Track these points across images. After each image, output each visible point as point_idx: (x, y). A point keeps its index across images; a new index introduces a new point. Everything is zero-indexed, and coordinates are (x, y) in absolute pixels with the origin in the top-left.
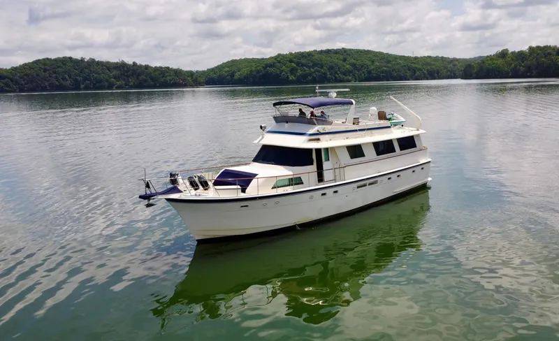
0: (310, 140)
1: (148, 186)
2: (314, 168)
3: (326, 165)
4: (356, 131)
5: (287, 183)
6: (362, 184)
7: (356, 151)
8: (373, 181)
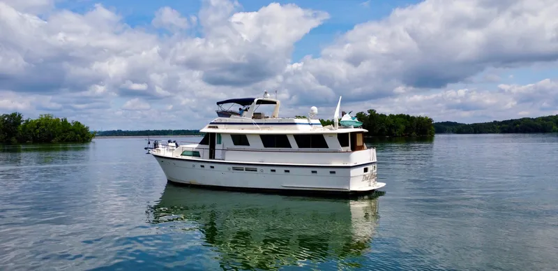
0: (210, 127)
1: (149, 143)
2: (208, 147)
3: (217, 146)
4: (252, 124)
5: (191, 154)
6: (237, 167)
7: (240, 140)
8: (251, 168)
